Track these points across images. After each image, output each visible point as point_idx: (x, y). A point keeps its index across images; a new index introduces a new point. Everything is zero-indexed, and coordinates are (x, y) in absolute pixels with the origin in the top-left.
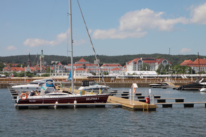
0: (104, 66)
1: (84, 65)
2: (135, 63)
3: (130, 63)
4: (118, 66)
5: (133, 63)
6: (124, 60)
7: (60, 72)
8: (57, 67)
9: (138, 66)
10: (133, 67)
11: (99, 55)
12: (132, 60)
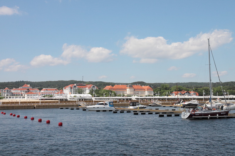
0: (44, 90)
1: (28, 89)
2: (71, 88)
3: (66, 88)
4: (56, 90)
5: (69, 88)
6: (47, 85)
7: (7, 95)
8: (4, 91)
9: (74, 90)
10: (70, 91)
11: (24, 81)
12: (68, 85)
